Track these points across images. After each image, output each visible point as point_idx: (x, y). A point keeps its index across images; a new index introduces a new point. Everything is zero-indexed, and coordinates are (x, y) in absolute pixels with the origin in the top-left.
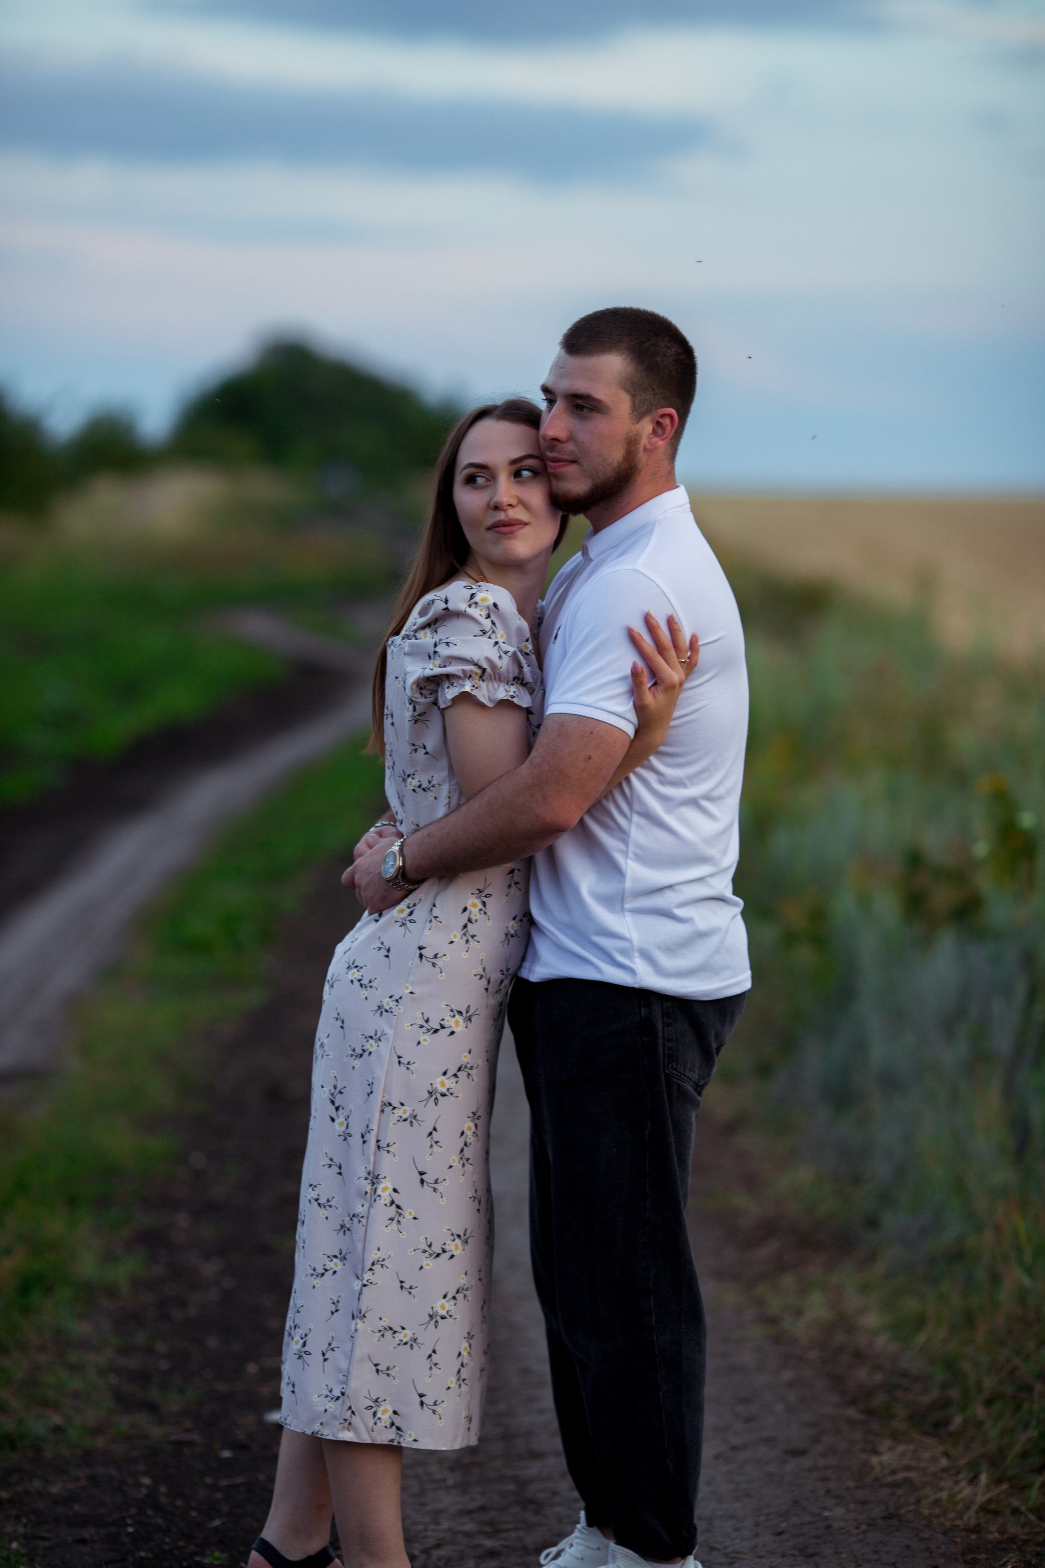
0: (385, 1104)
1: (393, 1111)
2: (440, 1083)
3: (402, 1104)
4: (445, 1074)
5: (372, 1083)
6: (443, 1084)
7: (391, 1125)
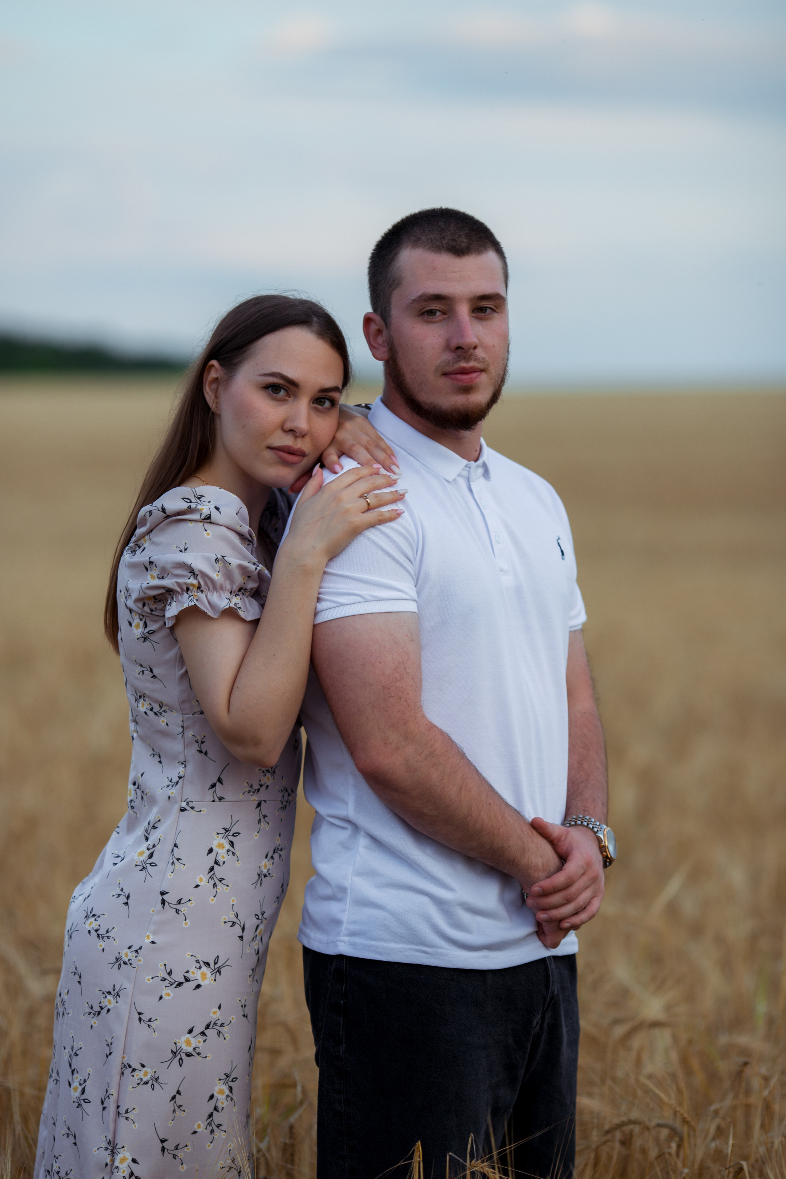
0: (125, 1066)
1: (133, 1074)
2: (185, 1042)
3: (143, 1066)
4: (190, 1031)
5: (111, 1044)
6: (188, 1043)
7: (130, 1089)
